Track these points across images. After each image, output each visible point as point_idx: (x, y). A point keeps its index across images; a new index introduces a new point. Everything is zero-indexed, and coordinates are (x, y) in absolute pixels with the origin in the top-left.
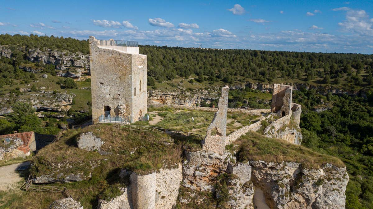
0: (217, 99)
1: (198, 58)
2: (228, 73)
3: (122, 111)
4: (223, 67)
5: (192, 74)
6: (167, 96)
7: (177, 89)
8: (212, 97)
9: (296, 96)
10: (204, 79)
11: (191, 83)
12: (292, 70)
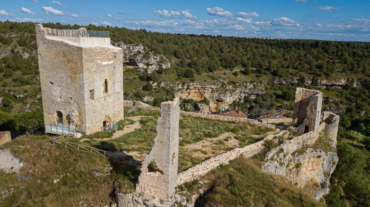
0: (263, 94)
1: (248, 48)
2: (279, 65)
3: (74, 119)
4: (275, 59)
5: (238, 66)
6: (205, 90)
7: (218, 82)
8: (257, 91)
9: (359, 94)
10: (251, 71)
11: (236, 76)
12: (357, 64)
